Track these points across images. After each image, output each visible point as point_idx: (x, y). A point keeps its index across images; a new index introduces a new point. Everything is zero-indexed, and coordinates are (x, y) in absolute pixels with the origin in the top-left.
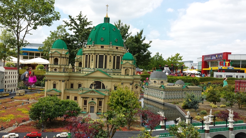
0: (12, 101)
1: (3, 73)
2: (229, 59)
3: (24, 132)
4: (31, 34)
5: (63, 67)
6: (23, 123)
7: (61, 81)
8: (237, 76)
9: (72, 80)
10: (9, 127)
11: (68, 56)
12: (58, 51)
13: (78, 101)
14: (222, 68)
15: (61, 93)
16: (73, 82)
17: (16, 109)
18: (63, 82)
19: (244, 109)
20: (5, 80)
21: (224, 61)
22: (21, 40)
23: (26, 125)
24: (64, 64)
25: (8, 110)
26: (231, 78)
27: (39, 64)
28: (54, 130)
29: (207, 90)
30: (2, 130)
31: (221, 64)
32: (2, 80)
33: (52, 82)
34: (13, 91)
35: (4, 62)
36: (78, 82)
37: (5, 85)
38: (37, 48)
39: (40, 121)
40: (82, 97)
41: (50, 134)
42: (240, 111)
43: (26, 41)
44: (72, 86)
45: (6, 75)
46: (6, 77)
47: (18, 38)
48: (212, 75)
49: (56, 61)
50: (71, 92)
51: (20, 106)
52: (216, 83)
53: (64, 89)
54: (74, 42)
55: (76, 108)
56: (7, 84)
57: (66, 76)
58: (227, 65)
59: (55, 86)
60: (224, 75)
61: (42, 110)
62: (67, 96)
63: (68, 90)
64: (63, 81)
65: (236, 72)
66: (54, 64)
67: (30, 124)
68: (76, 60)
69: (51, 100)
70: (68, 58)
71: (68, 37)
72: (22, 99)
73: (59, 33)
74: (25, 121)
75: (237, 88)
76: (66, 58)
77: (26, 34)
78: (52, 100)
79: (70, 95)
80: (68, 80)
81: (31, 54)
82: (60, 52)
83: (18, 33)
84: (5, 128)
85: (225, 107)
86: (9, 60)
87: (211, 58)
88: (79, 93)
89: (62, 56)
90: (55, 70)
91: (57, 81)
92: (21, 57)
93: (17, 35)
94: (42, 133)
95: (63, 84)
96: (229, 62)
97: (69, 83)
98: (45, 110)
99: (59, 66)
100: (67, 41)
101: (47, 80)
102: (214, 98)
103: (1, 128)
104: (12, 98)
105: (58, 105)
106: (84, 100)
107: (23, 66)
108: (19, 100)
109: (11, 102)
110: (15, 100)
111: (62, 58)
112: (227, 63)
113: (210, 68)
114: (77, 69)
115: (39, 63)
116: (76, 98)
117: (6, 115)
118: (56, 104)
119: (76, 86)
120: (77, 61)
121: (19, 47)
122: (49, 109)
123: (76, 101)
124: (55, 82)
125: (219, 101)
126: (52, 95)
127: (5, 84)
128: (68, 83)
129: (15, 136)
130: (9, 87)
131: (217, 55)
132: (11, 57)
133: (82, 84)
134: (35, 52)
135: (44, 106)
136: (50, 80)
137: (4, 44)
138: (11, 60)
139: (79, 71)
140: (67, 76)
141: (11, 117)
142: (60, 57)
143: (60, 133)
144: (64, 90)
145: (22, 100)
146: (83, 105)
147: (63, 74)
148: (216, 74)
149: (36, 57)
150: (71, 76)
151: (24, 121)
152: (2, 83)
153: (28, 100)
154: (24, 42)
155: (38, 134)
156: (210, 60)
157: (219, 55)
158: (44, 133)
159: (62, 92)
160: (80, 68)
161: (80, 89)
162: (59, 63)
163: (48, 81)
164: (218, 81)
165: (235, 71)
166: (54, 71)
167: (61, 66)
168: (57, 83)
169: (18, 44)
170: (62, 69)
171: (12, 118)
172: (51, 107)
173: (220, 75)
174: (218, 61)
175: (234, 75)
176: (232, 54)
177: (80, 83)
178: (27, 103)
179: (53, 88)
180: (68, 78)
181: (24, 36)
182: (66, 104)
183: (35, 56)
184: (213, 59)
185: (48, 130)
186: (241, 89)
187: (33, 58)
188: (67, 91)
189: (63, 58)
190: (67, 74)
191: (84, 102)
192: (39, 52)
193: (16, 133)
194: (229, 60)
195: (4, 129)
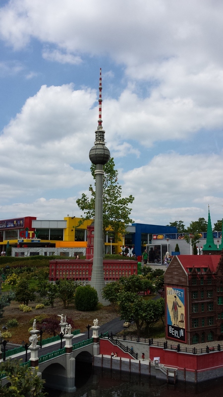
2: (33, 226)
8: (46, 253)
14: (23, 241)
19: (71, 307)
21: (27, 230)
26: (37, 256)
29: (9, 280)
31: (23, 235)
42: (67, 312)
48: (10, 253)
52: (18, 266)
58: (31, 236)
60: (27, 252)
65: (44, 247)
75: (53, 273)
85: (43, 307)
87: (7, 225)
96: (33, 232)
102: (25, 294)
112: (31, 232)
113: (5, 242)
125: (33, 299)
131: (15, 221)
148: (14, 250)
156: (5, 228)
157: (18, 220)
164: (20, 263)
165: (43, 245)
173: (22, 253)
174: (16, 230)
175: (42, 251)
176: (37, 219)
184: (9, 227)
186: (57, 273)
194: (33, 229)
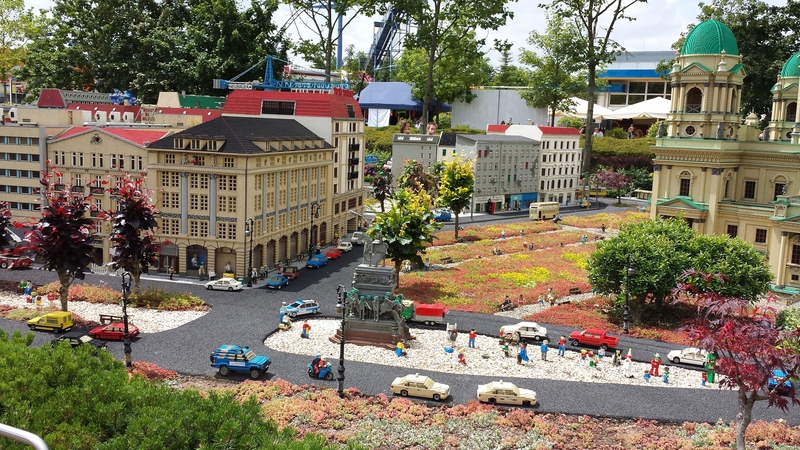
0: (555, 229)
1: (536, 144)
3: (566, 326)
4: (630, 19)
5: (720, 118)
6: (571, 298)
7: (709, 172)
9: (750, 166)
10: (529, 303)
11: (738, 80)
12: (703, 62)
13: (768, 247)
15: (705, 212)
16: (755, 176)
17: (562, 253)
18: (714, 173)
20: (543, 165)
22: (600, 42)
23: (579, 306)
24: (722, 110)
25: (537, 254)
27: (660, 120)
28: (665, 333)
30: (506, 309)
32: (534, 167)
33: (677, 172)
34: (565, 199)
35: (553, 115)
36: (773, 175)
37: (543, 182)
38: (652, 66)
39: (619, 299)
40: (785, 234)
41: (648, 345)
43: (616, 45)
44: (750, 189)
45: (544, 152)
46: (545, 157)
47: (591, 36)
49: (694, 98)
50: (742, 210)
51: (576, 245)
53: (718, 198)
54: (783, 33)
55: (752, 269)
56: (548, 178)
57: (726, 155)
59: (685, 187)
61: (626, 263)
62: (729, 226)
63: (734, 202)
64: (717, 171)
66: (688, 110)
67: (589, 305)
68: (776, 96)
69: (661, 233)
70: (738, 87)
71: (760, 17)
72: (584, 227)
73: (729, 7)
74: (580, 293)
76: (729, 85)
77: (615, 19)
78: (666, 232)
79: (741, 222)
80: (736, 169)
81: (633, 88)
82: (709, 64)
83: (591, 19)
84: (516, 306)
86: (567, 109)
88: (774, 218)
89: (717, 78)
90: (690, 130)
91: (695, 170)
92: (603, 98)
93: (589, 28)
94: (623, 337)
95: (715, 181)
97: (741, 179)
98: (637, 265)
99: (701, 118)
100: (756, 29)
101: (661, 166)
103: (504, 304)
104: (555, 222)
105: (686, 250)
106: (795, 246)
107: (608, 125)
108: (576, 228)
109: (552, 232)
110: (566, 228)
111: (717, 89)
114: (777, 129)
115: (658, 117)
116: (761, 236)
117: (528, 267)
118: (679, 248)
119: (764, 191)
120: (780, 100)
121: (592, 67)
122: (650, 263)
123: (760, 247)
124: (686, 173)
126: (669, 217)
127: (542, 178)
128: (735, 178)
129: (537, 334)
130: (553, 187)
132: (575, 99)
133: (791, 183)
134: (647, 80)
135: (634, 251)
136: (670, 167)
137: (553, 61)
138: (571, 107)
139: (785, 138)
140: (732, 154)
141: (542, 274)
142: (707, 85)
143: (681, 347)
144: (720, 205)
145: (584, 230)
146: (790, 263)
147: (717, 146)
149: (649, 98)
150: (748, 155)
151: (575, 291)
152: (533, 174)
153: (604, 228)
154: (609, 49)
155: (606, 338)
158: (629, 339)
159: (710, 209)
160: (789, 125)
161: (780, 202)
162: (703, 108)
163: (665, 169)
166: (684, 133)
167: (710, 115)
168: (695, 178)
169: (590, 54)
170: (713, 127)
171: (543, 279)
172: (660, 258)
177: (781, 179)
178: (596, 238)
179: (681, 194)
180: (735, 161)
181: (611, 28)
182: (714, 251)
183: (646, 94)
185: (644, 331)
187: (640, 99)
188: (730, 208)
189: (721, 86)
190: (732, 146)
191: (794, 252)
192: (658, 80)
193: (542, 324)
195: (512, 309)
